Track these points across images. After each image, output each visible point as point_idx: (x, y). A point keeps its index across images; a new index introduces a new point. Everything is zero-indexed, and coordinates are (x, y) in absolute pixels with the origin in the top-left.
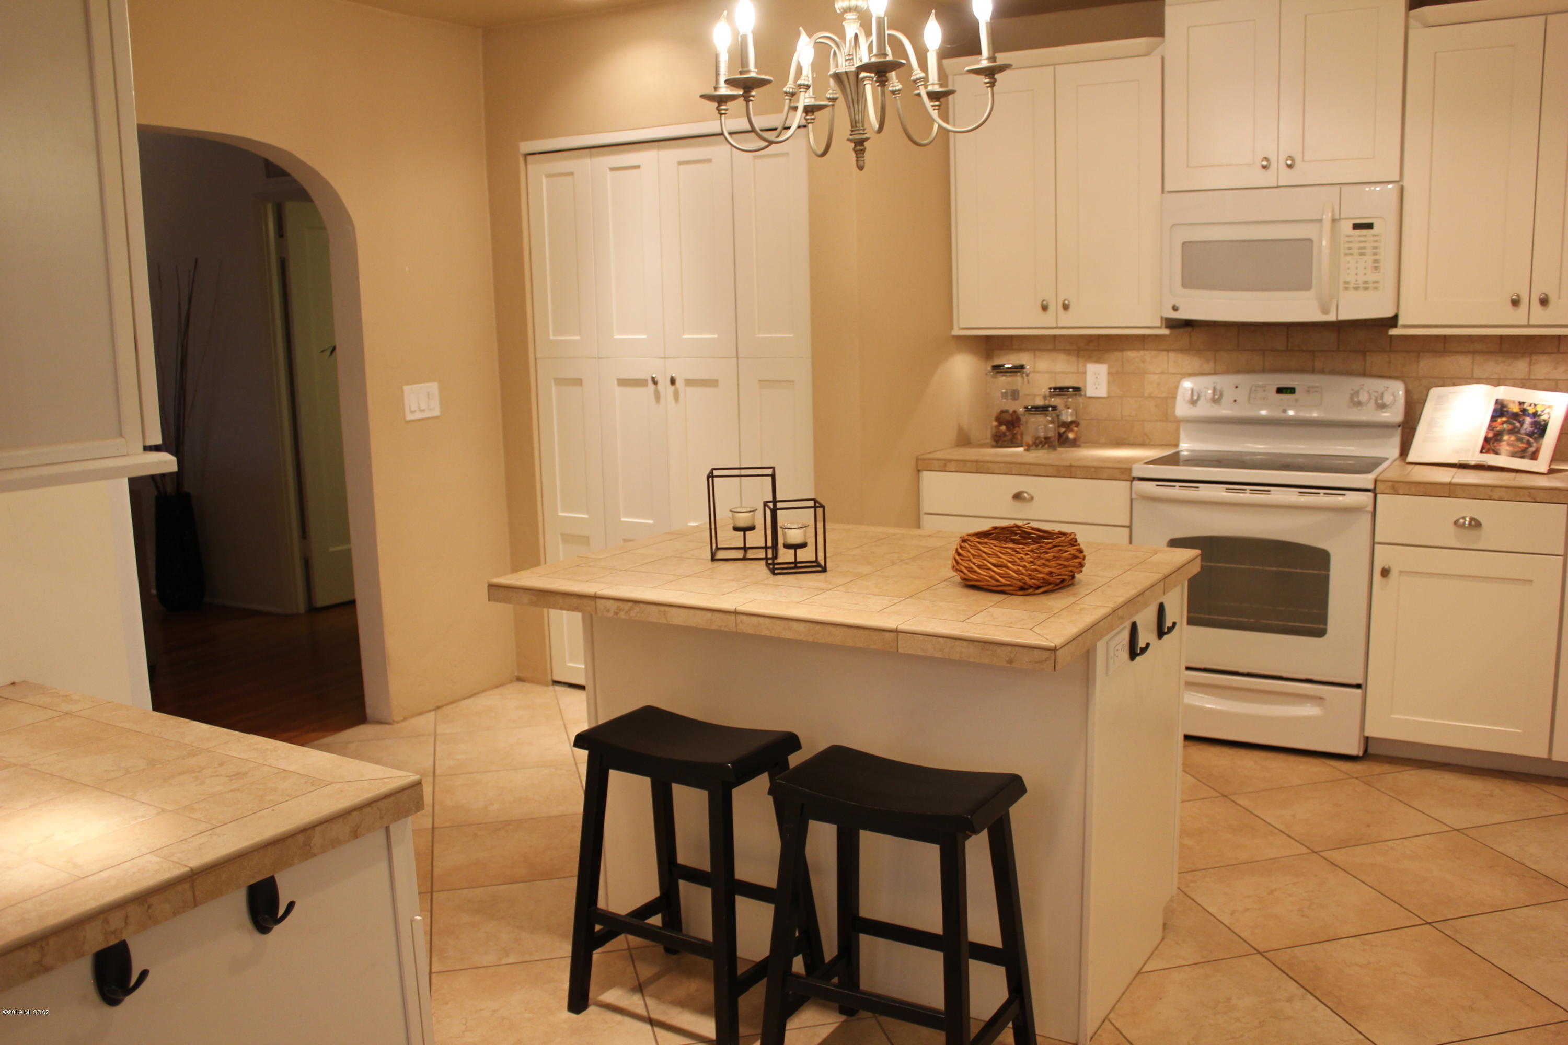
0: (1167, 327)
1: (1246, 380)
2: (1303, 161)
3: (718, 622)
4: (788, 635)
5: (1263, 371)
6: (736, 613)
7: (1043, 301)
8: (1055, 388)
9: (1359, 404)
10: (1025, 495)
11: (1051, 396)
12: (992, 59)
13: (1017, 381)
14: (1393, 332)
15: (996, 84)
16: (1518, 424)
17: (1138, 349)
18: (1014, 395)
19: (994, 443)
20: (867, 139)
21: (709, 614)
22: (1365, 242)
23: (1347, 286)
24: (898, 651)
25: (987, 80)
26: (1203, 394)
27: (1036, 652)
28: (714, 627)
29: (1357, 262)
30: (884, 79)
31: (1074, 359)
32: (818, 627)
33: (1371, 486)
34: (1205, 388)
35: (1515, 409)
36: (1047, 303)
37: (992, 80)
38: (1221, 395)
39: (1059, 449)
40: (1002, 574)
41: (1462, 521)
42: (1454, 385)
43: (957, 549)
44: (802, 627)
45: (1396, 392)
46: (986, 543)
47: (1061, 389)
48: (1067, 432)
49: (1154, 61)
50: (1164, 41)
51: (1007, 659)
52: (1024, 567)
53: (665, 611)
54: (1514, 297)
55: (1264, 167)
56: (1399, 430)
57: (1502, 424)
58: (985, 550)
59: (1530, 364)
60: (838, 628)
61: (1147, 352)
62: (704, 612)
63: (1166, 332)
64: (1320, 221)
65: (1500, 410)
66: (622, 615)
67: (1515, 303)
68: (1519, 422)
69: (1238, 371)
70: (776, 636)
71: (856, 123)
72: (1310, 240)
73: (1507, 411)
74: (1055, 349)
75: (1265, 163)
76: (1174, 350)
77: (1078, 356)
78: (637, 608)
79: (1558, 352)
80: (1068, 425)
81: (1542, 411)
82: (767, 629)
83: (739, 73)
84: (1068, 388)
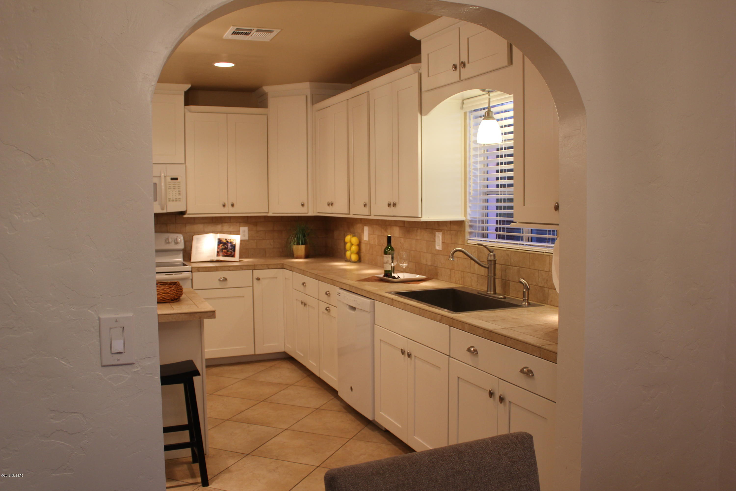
9: (169, 243)
14: (185, 216)
16: (226, 246)
22: (175, 184)
23: (169, 200)
27: (209, 313)
29: (173, 192)
33: (190, 270)
35: (225, 241)
40: (167, 296)
41: (220, 279)
42: (198, 234)
45: (180, 238)
54: (223, 204)
56: (182, 252)
57: (221, 246)
59: (222, 226)
64: (160, 177)
65: (220, 242)
67: (224, 206)
68: (227, 245)
72: (156, 183)
73: (222, 242)
79: (230, 222)
81: (233, 242)
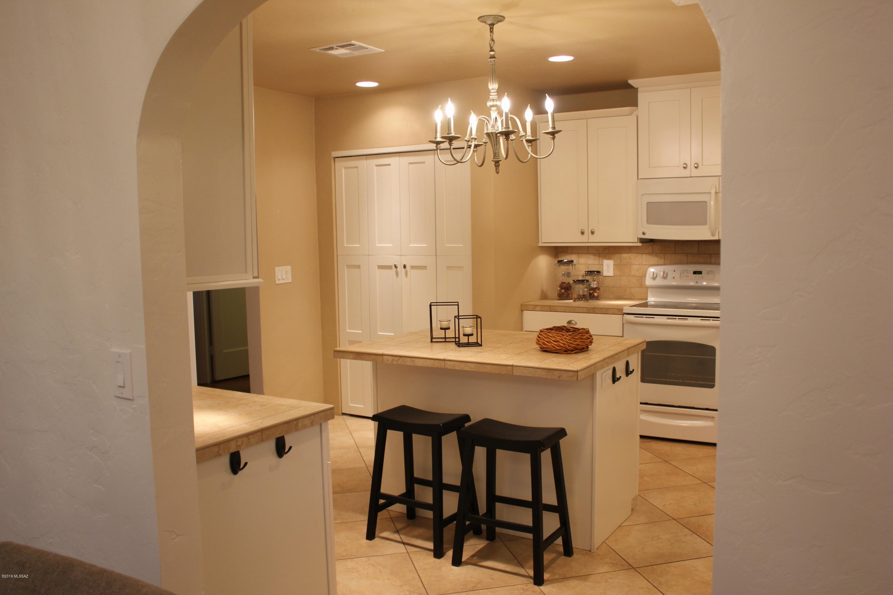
0: (640, 242)
1: (679, 268)
2: (702, 165)
3: (437, 364)
4: (467, 369)
5: (687, 263)
6: (444, 360)
7: (582, 230)
8: (588, 272)
10: (573, 322)
11: (586, 275)
12: (554, 128)
13: (570, 268)
15: (555, 138)
17: (628, 253)
18: (568, 275)
19: (559, 298)
20: (500, 161)
21: (433, 361)
24: (513, 374)
25: (552, 137)
26: (658, 274)
27: (570, 373)
28: (435, 366)
30: (508, 138)
31: (597, 258)
32: (479, 365)
34: (660, 271)
36: (584, 231)
37: (554, 137)
38: (667, 275)
39: (589, 301)
40: (557, 345)
43: (538, 335)
44: (473, 365)
46: (550, 332)
47: (591, 272)
48: (594, 293)
49: (633, 118)
50: (637, 109)
51: (558, 376)
52: (566, 342)
53: (413, 360)
55: (684, 168)
58: (550, 335)
60: (488, 365)
61: (632, 255)
62: (431, 360)
63: (640, 245)
64: (710, 193)
66: (395, 362)
69: (675, 264)
70: (462, 369)
71: (496, 153)
72: (706, 202)
74: (588, 253)
75: (685, 166)
76: (644, 253)
77: (599, 256)
78: (401, 359)
80: (594, 289)
82: (458, 367)
83: (447, 134)
84: (594, 271)
